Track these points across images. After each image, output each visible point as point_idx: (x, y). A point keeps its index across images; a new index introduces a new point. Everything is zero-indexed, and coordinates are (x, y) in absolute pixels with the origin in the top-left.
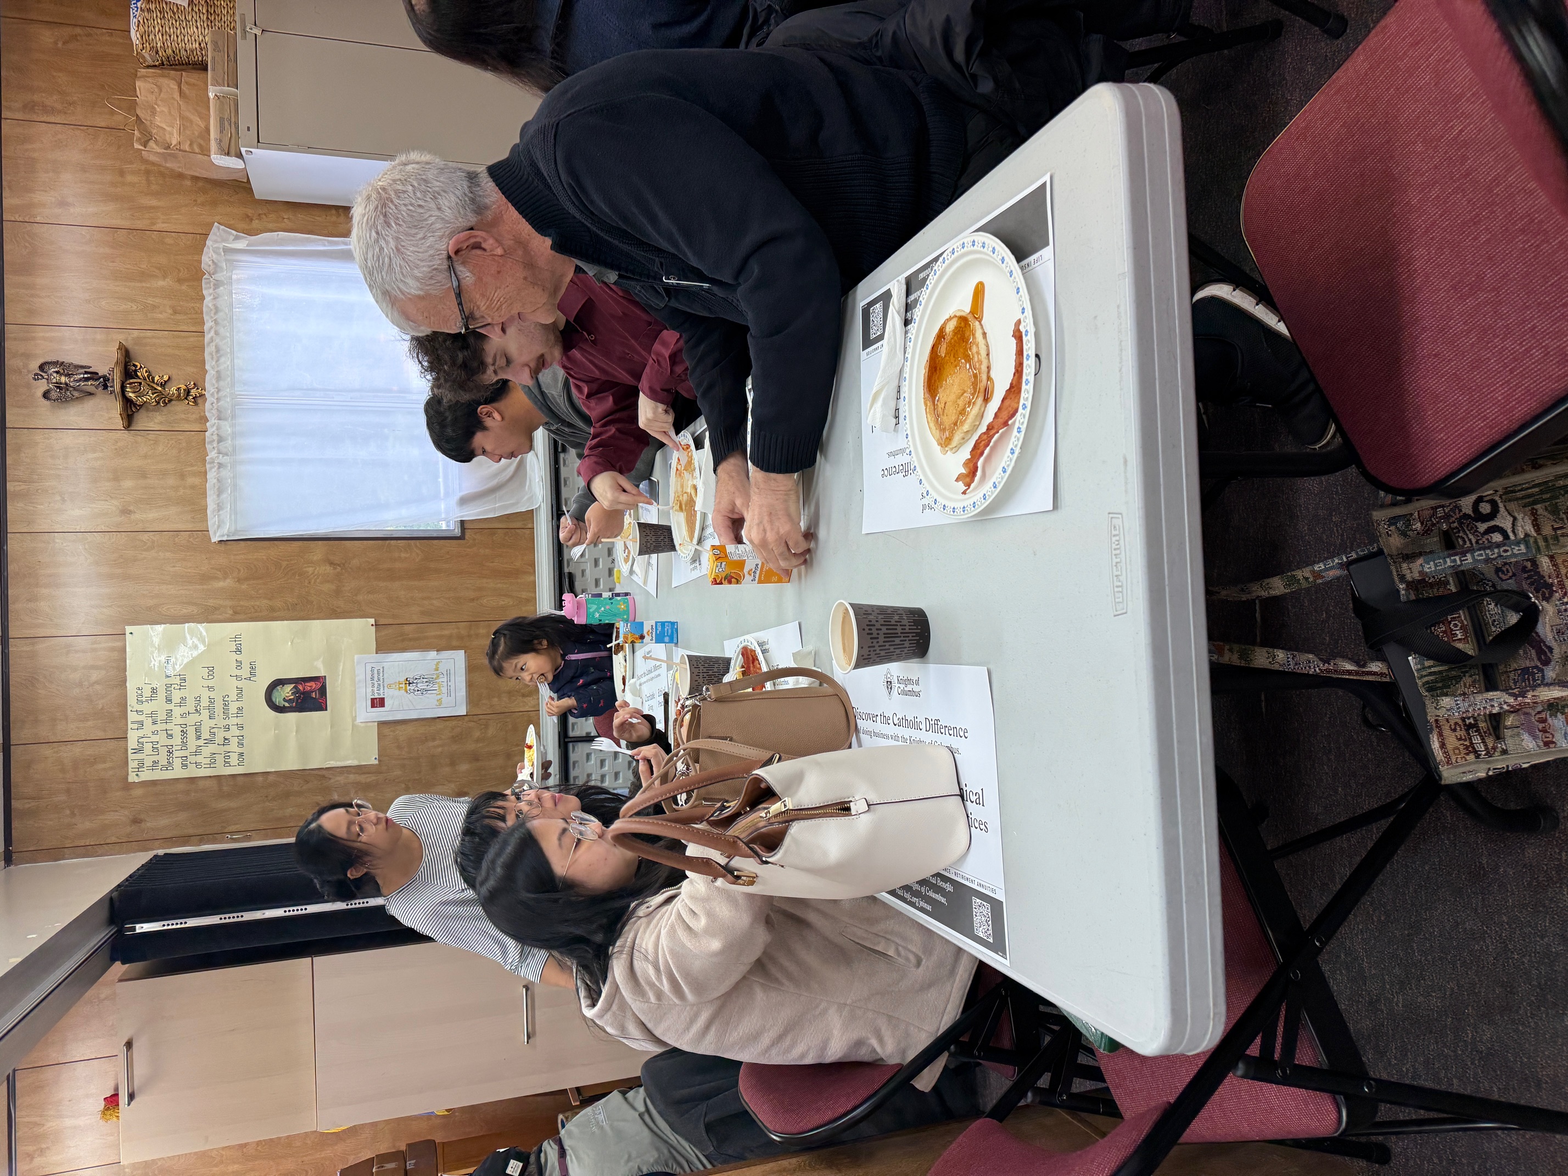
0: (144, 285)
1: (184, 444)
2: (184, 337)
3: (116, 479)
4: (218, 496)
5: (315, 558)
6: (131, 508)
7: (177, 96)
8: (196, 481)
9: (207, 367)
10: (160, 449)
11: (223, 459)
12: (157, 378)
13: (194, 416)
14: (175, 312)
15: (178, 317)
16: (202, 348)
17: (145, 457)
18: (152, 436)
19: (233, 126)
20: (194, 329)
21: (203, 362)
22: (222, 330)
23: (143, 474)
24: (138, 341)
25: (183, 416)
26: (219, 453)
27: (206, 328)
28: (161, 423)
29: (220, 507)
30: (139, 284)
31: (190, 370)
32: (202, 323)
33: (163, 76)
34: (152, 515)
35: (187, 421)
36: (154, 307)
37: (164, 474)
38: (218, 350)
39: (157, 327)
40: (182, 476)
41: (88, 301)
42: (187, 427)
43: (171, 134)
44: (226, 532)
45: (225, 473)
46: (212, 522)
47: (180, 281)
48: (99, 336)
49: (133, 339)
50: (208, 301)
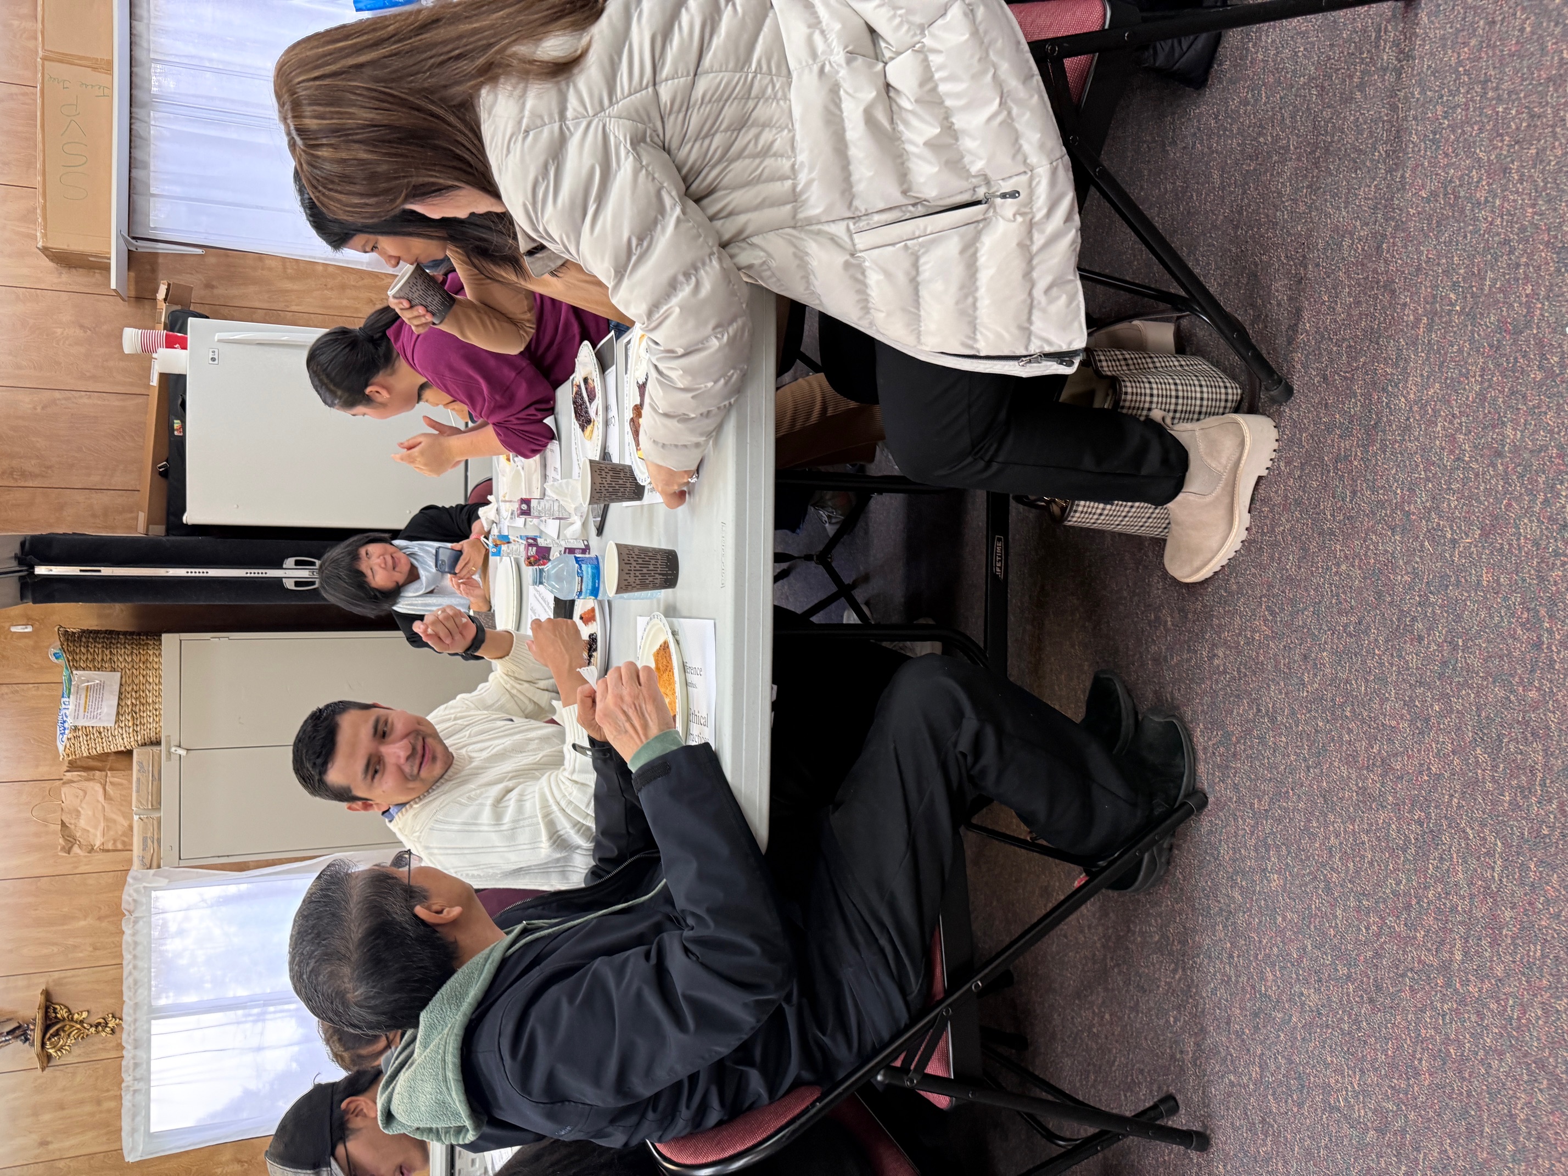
0: (65, 927)
1: (101, 1072)
2: (103, 971)
3: (35, 1114)
4: (133, 1119)
5: (224, 1159)
6: (49, 1139)
7: (101, 798)
8: (112, 1104)
9: (125, 998)
10: (78, 1079)
11: (137, 1086)
12: (76, 1016)
13: (111, 1045)
14: (95, 949)
15: (98, 953)
16: (120, 980)
17: (63, 1090)
18: (70, 1069)
19: (155, 842)
20: (113, 962)
21: (121, 993)
22: (140, 964)
23: (61, 1106)
24: (58, 983)
25: (101, 1046)
26: (135, 1079)
27: (125, 963)
28: (79, 1055)
29: (134, 1131)
30: (60, 928)
31: (109, 1001)
32: (121, 956)
33: (88, 780)
34: (67, 1144)
35: (104, 1049)
36: (75, 947)
37: (82, 1102)
38: (136, 982)
39: (78, 966)
40: (99, 1102)
41: (11, 951)
42: (104, 1055)
43: (95, 835)
44: (139, 1154)
45: (140, 1098)
46: (127, 1143)
47: (99, 919)
48: (21, 982)
49: (54, 981)
50: (127, 938)
